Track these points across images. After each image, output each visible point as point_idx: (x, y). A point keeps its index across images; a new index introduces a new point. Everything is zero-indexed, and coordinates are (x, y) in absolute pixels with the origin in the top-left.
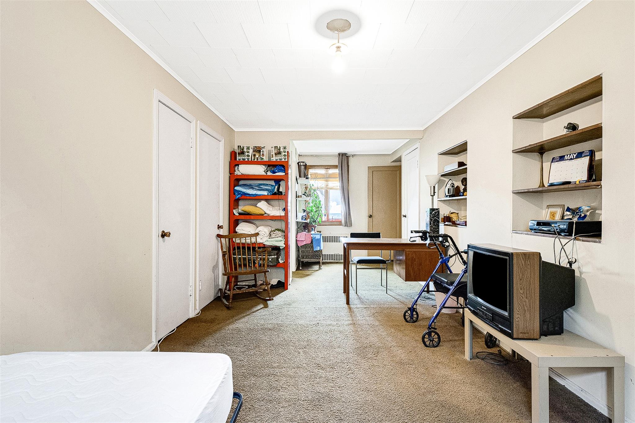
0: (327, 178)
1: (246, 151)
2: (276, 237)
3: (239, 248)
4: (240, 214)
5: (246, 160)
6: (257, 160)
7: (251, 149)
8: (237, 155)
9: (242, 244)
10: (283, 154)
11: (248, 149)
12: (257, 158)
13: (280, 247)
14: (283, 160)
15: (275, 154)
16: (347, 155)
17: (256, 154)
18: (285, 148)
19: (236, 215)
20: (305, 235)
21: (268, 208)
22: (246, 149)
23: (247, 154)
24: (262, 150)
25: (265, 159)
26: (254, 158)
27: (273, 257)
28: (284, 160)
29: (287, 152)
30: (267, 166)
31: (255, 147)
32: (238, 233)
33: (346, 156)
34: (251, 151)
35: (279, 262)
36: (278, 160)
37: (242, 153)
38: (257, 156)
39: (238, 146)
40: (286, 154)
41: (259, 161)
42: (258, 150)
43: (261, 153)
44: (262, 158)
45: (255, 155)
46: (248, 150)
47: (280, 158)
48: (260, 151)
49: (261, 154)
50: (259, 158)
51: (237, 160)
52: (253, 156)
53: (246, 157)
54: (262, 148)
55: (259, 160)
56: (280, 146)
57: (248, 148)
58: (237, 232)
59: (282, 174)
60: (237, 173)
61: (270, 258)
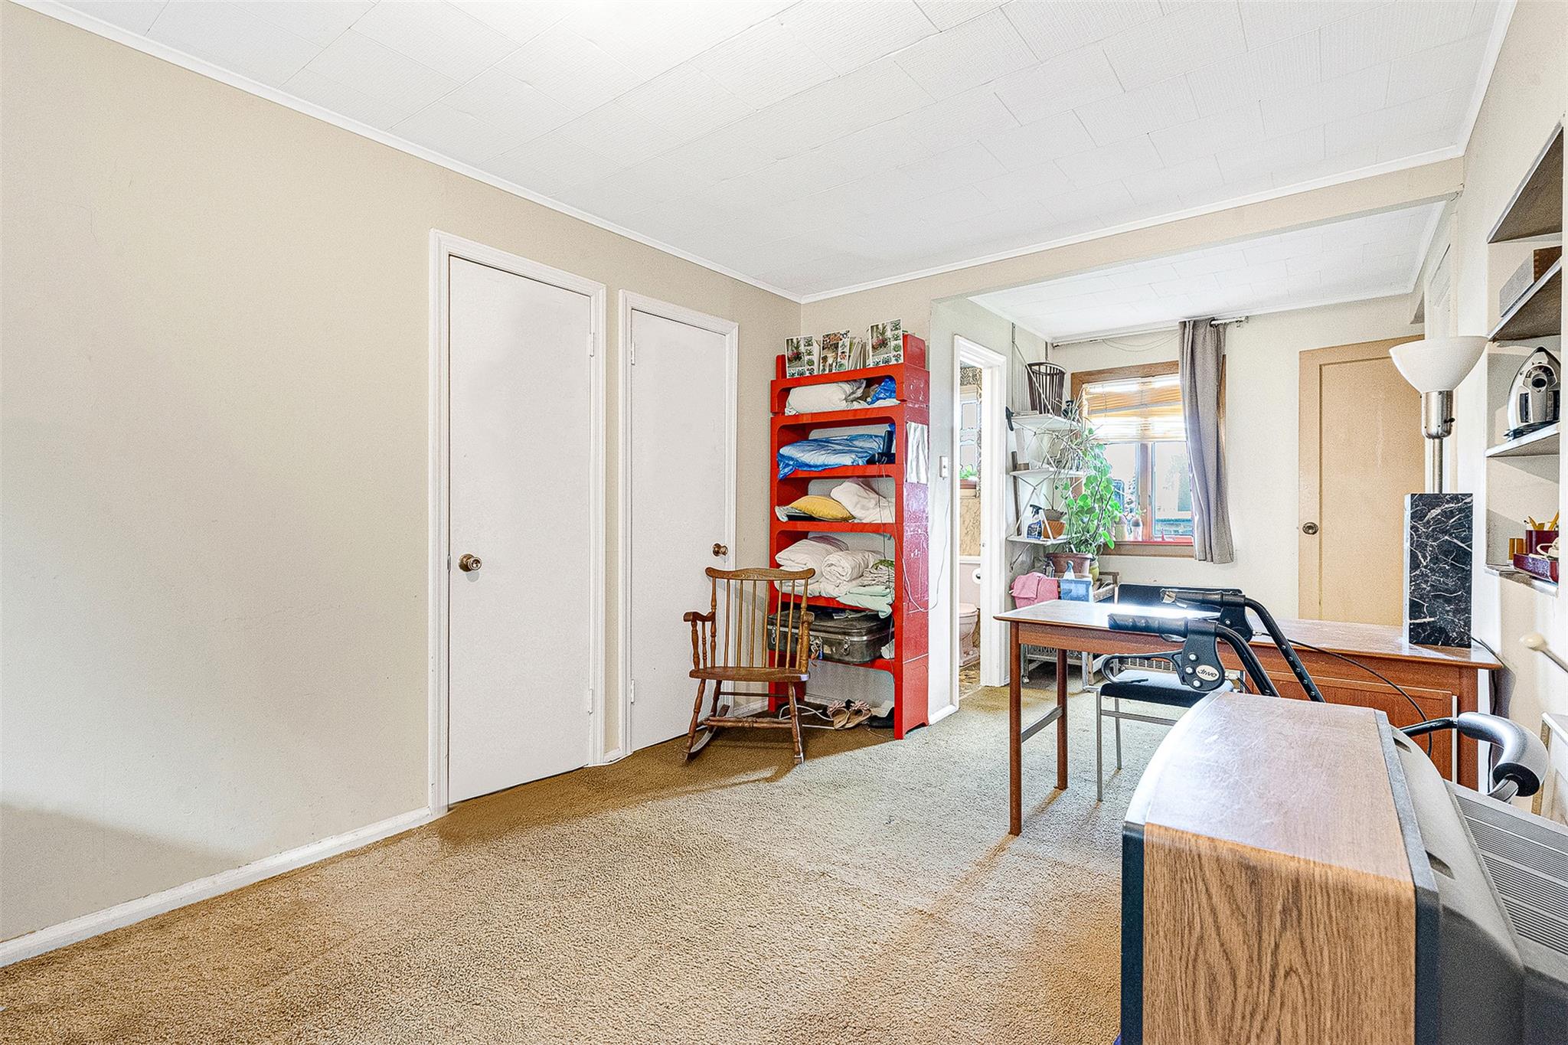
0: (1143, 405)
1: (804, 351)
2: (874, 582)
3: (785, 606)
4: (791, 518)
5: (807, 374)
6: (830, 370)
7: (815, 344)
8: (787, 365)
9: (795, 596)
10: (893, 343)
11: (809, 345)
12: (831, 365)
13: (880, 614)
14: (893, 362)
15: (873, 347)
16: (1213, 323)
17: (828, 355)
18: (896, 327)
19: (782, 520)
20: (1039, 581)
21: (857, 503)
22: (805, 346)
23: (807, 358)
24: (841, 343)
25: (848, 365)
26: (824, 366)
27: (856, 639)
28: (895, 363)
29: (901, 337)
30: (864, 385)
31: (827, 335)
32: (781, 568)
33: (1211, 326)
34: (816, 349)
35: (881, 657)
36: (881, 364)
37: (797, 357)
38: (830, 361)
39: (788, 340)
40: (900, 342)
41: (834, 373)
42: (831, 343)
43: (840, 350)
44: (841, 365)
45: (825, 359)
46: (809, 348)
47: (886, 356)
48: (836, 347)
49: (839, 354)
50: (834, 364)
51: (788, 377)
52: (821, 361)
53: (805, 368)
54: (841, 337)
55: (834, 371)
56: (883, 324)
57: (809, 343)
58: (781, 566)
59: (892, 402)
60: (789, 411)
61: (846, 643)
